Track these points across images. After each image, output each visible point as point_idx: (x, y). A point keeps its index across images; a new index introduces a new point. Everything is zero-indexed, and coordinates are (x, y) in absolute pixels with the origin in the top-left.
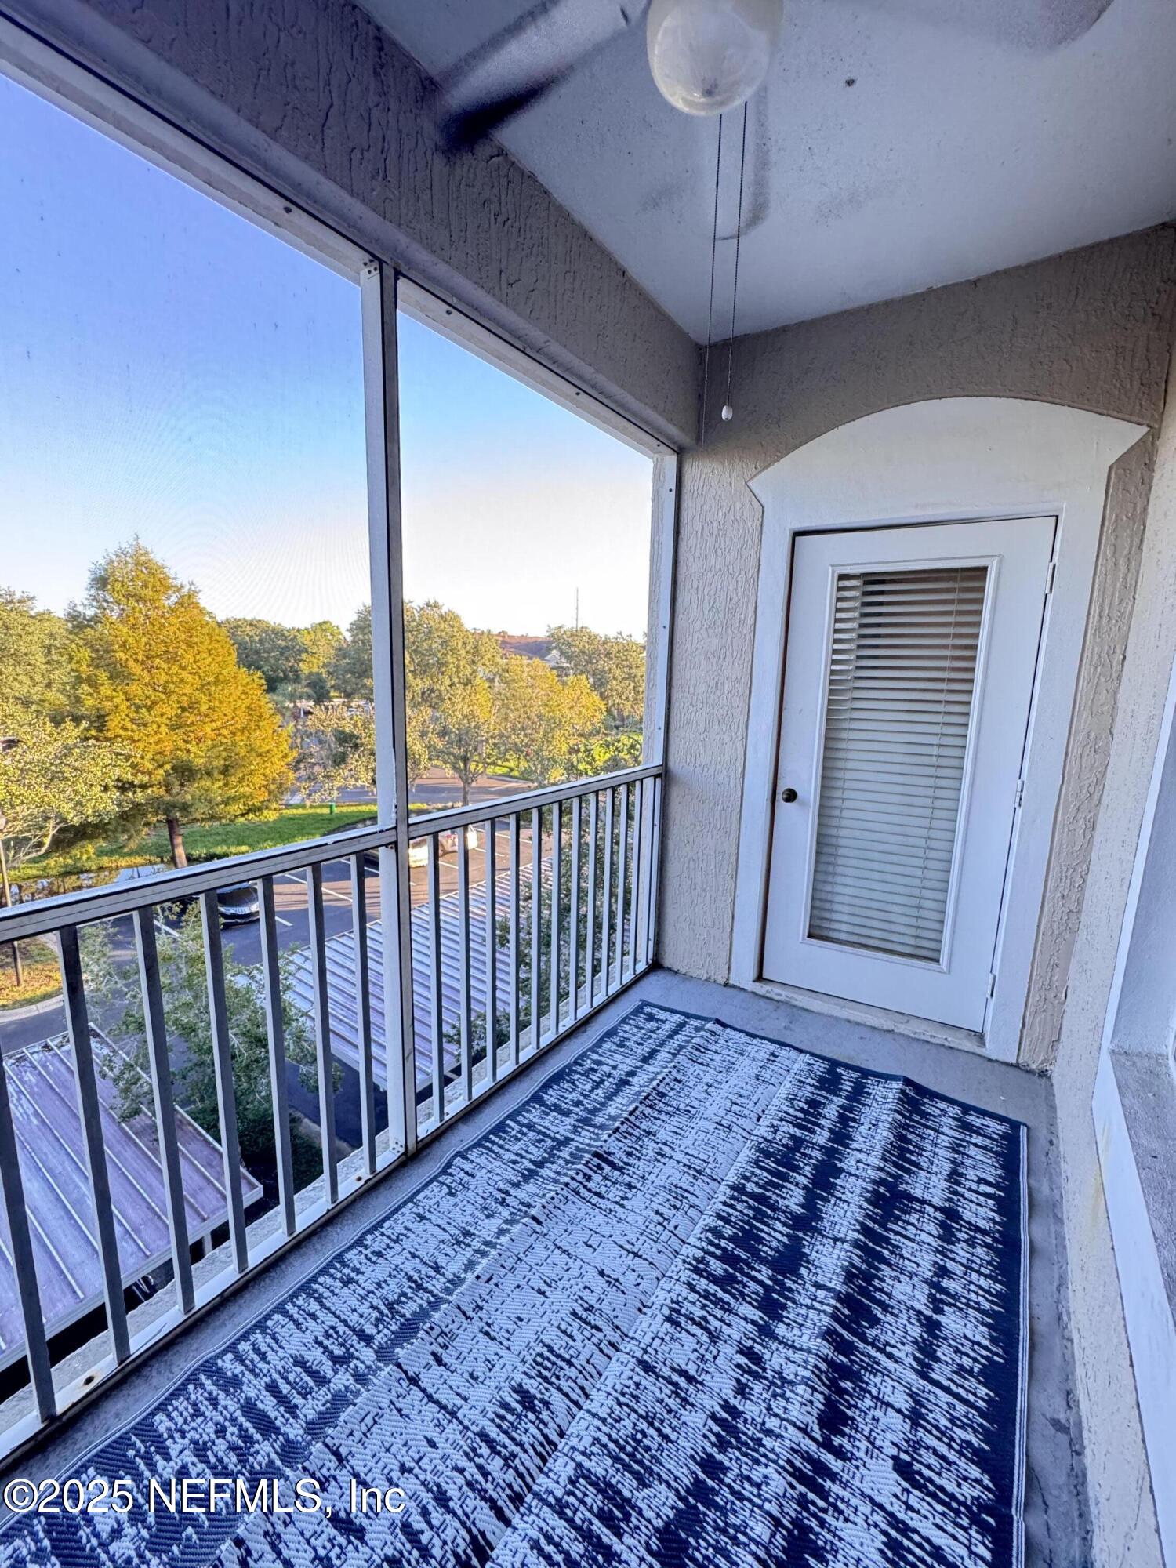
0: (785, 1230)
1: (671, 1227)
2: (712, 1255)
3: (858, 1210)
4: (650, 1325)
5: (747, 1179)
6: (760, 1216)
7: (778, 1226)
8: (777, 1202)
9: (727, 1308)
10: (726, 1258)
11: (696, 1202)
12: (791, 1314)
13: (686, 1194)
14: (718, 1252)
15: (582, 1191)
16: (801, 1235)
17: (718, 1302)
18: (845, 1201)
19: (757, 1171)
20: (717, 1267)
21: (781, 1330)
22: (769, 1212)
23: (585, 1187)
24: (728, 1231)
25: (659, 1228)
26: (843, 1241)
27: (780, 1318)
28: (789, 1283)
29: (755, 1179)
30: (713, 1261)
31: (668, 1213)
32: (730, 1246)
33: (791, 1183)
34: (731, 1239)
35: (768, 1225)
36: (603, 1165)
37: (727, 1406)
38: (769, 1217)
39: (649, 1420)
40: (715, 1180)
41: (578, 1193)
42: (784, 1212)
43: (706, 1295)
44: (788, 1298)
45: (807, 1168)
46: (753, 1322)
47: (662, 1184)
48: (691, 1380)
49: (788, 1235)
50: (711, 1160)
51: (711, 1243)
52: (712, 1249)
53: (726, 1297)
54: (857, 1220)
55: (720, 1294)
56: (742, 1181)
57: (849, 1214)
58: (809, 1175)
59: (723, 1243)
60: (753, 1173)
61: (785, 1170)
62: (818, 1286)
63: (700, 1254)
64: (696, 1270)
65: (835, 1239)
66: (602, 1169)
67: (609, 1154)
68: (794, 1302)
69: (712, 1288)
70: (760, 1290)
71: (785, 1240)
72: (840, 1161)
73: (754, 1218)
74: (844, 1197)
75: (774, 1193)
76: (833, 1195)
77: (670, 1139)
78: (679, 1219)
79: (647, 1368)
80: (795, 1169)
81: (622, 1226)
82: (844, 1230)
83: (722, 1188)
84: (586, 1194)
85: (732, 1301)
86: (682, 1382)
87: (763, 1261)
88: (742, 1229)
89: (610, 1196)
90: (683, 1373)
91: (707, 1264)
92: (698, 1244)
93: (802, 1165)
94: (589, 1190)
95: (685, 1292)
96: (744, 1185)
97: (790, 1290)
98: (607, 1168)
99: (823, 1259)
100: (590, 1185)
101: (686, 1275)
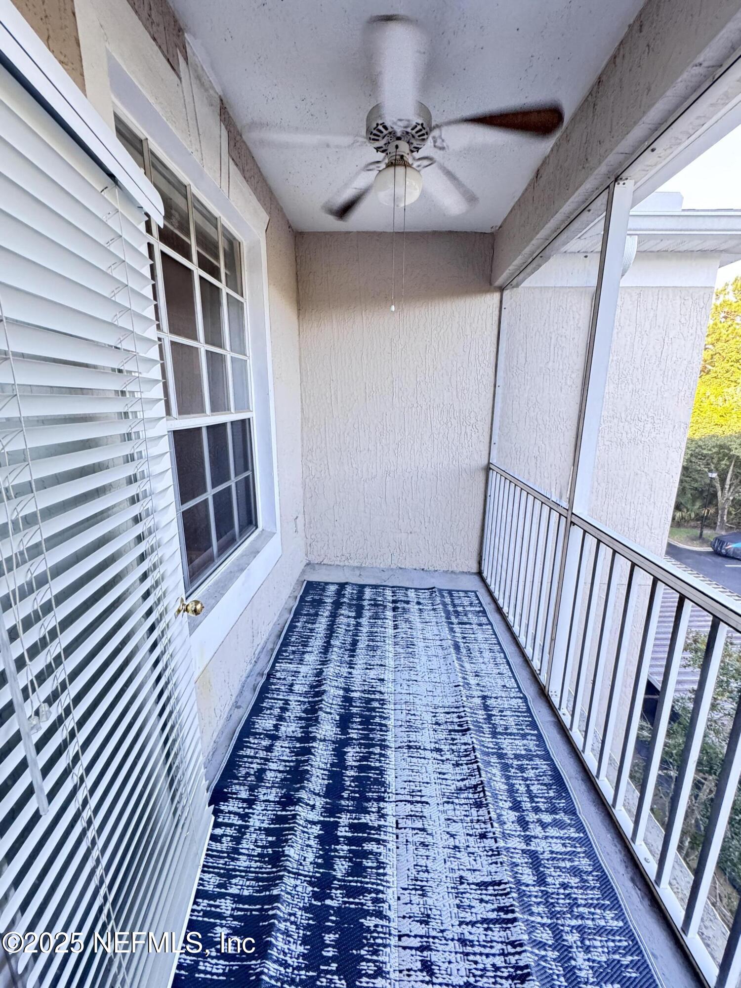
0: (351, 736)
1: (404, 712)
2: (379, 708)
3: (313, 763)
4: (388, 676)
5: (381, 755)
6: (366, 737)
7: (355, 736)
8: (360, 748)
9: (363, 691)
10: (373, 709)
11: (400, 729)
12: (339, 701)
13: (408, 730)
14: (377, 710)
15: (456, 710)
16: (343, 737)
17: (369, 692)
18: (321, 769)
19: (378, 764)
20: (376, 704)
21: (341, 692)
22: (362, 741)
23: (456, 713)
24: (377, 720)
25: (409, 708)
26: (321, 740)
27: (343, 697)
28: (343, 711)
29: (377, 757)
30: (378, 706)
31: (410, 717)
32: (374, 714)
33: (356, 767)
34: (375, 717)
35: (361, 734)
36: (460, 728)
37: (353, 668)
38: (361, 739)
39: (374, 656)
40: (399, 747)
41: (456, 708)
42: (354, 745)
43: (374, 692)
44: (342, 705)
45: (348, 783)
46: (353, 691)
47: (424, 731)
48: (367, 669)
49: (349, 734)
50: (409, 759)
51: (383, 712)
52: (381, 710)
53: (366, 696)
54: (314, 755)
55: (369, 696)
56: (383, 752)
57: (318, 759)
58: (346, 779)
59: (378, 714)
60: (380, 761)
61: (362, 774)
62: (331, 713)
63: (384, 707)
64: (383, 700)
65: (324, 740)
66: (459, 726)
67: (464, 735)
68: (339, 705)
69: (373, 696)
70: (354, 704)
71: (350, 731)
72: (327, 803)
73: (368, 734)
74: (322, 772)
75: (363, 753)
76: (329, 771)
77: (443, 766)
78: (403, 716)
79: (381, 665)
80: (355, 779)
81: (425, 703)
82: (321, 747)
83: (392, 745)
84: (453, 710)
85: (363, 695)
86: (369, 667)
87: (357, 714)
88: (372, 724)
89: (442, 715)
90: (370, 669)
91: (380, 704)
92: (388, 711)
93: (353, 784)
94: (453, 712)
95: (383, 690)
96: (381, 750)
97: (341, 709)
98: (457, 728)
99: (330, 728)
100: (456, 715)
101: (386, 697)
